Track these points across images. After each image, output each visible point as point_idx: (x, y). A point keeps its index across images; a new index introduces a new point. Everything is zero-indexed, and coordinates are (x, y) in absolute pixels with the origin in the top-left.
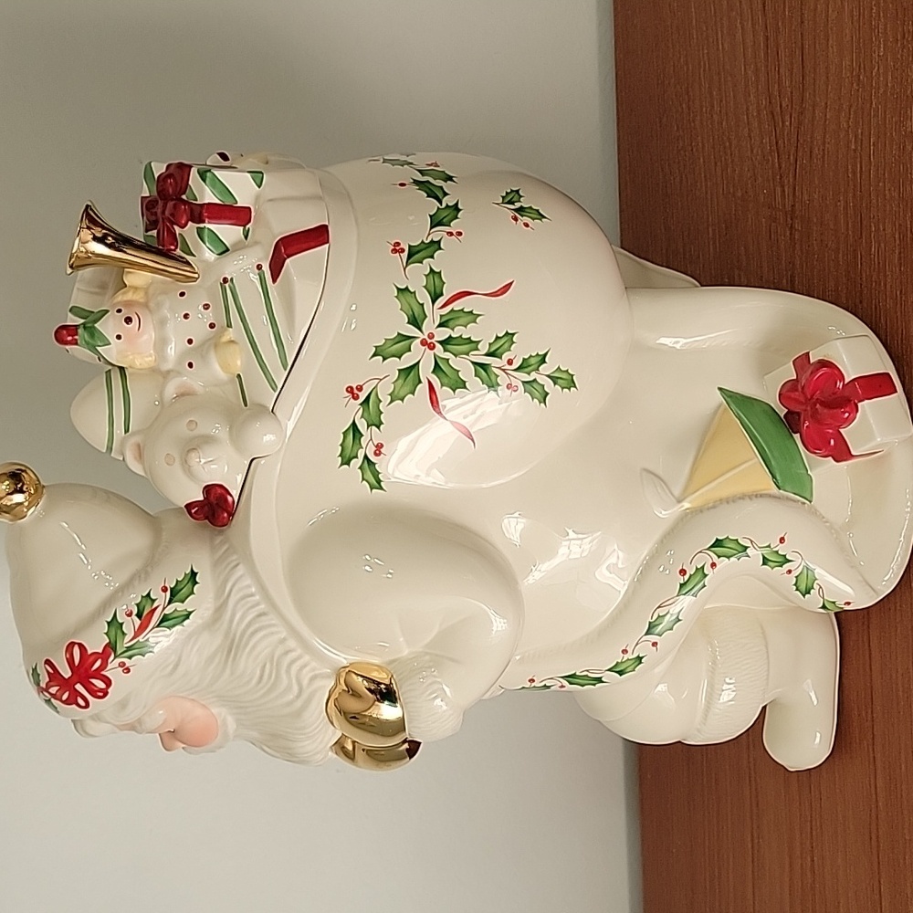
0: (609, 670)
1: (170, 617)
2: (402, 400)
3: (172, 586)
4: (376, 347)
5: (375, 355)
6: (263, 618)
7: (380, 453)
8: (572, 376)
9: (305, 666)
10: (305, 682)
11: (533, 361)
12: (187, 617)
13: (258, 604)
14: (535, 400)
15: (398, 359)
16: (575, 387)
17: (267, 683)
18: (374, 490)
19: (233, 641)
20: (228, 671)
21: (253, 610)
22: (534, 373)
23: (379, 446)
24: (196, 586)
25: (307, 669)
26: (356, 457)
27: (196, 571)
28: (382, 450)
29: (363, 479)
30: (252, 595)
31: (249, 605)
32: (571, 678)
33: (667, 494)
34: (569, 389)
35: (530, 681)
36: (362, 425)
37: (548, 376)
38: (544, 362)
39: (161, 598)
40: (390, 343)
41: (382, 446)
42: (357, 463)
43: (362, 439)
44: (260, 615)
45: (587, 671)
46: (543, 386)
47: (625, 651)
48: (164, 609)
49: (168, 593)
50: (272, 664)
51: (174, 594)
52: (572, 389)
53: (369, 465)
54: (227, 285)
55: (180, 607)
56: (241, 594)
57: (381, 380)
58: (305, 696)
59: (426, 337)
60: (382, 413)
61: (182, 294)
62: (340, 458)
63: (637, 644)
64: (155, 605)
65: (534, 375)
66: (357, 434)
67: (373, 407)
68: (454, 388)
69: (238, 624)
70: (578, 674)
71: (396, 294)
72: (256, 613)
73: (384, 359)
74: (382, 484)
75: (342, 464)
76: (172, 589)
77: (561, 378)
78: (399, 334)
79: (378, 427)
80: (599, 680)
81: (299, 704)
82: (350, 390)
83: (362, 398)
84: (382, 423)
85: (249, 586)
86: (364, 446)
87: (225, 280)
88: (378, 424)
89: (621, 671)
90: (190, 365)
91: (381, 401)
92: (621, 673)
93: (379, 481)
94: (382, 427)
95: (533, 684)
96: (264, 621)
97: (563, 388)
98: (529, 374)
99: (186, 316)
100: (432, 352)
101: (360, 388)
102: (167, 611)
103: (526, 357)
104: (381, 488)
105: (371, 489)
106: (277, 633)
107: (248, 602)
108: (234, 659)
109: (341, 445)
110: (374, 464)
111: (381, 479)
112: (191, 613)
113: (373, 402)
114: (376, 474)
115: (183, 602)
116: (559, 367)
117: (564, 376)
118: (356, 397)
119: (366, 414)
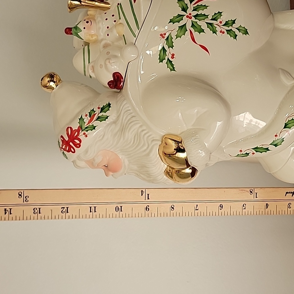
0: (270, 144)
1: (101, 117)
2: (181, 37)
3: (102, 107)
4: (170, 19)
5: (170, 22)
6: (134, 118)
7: (174, 57)
8: (247, 30)
9: (150, 136)
10: (150, 142)
11: (230, 22)
12: (107, 118)
13: (132, 113)
14: (232, 37)
15: (178, 23)
16: (248, 34)
17: (136, 143)
18: (172, 71)
19: (123, 127)
20: (122, 138)
21: (129, 115)
22: (230, 27)
23: (173, 55)
24: (110, 108)
25: (151, 137)
26: (165, 59)
27: (110, 103)
28: (174, 56)
29: (168, 67)
30: (130, 110)
31: (128, 114)
32: (256, 149)
33: (289, 76)
34: (246, 35)
35: (240, 151)
36: (166, 47)
37: (236, 28)
38: (235, 23)
39: (97, 111)
40: (175, 18)
41: (174, 55)
42: (165, 61)
43: (167, 52)
44: (132, 117)
45: (262, 145)
46: (235, 32)
47: (276, 136)
48: (98, 114)
49: (100, 109)
50: (138, 135)
51: (102, 110)
52: (247, 35)
53: (170, 62)
54: (119, 6)
55: (104, 114)
56: (126, 110)
57: (172, 31)
58: (150, 147)
59: (188, 15)
60: (173, 42)
61: (105, 13)
62: (159, 60)
63: (281, 132)
64: (95, 113)
65: (230, 28)
66: (165, 50)
67: (170, 40)
68: (199, 32)
69: (125, 120)
70: (258, 147)
71: (177, 2)
72: (131, 117)
73: (173, 23)
74: (175, 69)
75: (160, 62)
76: (101, 108)
77: (242, 30)
78: (178, 14)
79: (172, 48)
80: (267, 149)
81: (148, 151)
82: (161, 35)
83: (166, 38)
84: (173, 46)
85: (128, 107)
86: (167, 55)
87: (118, 4)
88: (172, 46)
89: (276, 144)
90: (108, 35)
91: (172, 38)
92: (276, 145)
93: (174, 68)
94: (173, 47)
95: (242, 153)
96: (134, 119)
97: (243, 34)
98: (229, 27)
99: (106, 19)
100: (191, 20)
101: (165, 34)
102: (99, 115)
103: (227, 21)
104: (175, 70)
105: (171, 71)
106: (139, 123)
107: (128, 113)
108: (124, 133)
109: (159, 55)
110: (172, 62)
111: (175, 67)
112: (108, 116)
113: (170, 39)
114: (172, 65)
115: (105, 112)
116: (241, 25)
117: (243, 29)
118: (164, 37)
119: (167, 43)
